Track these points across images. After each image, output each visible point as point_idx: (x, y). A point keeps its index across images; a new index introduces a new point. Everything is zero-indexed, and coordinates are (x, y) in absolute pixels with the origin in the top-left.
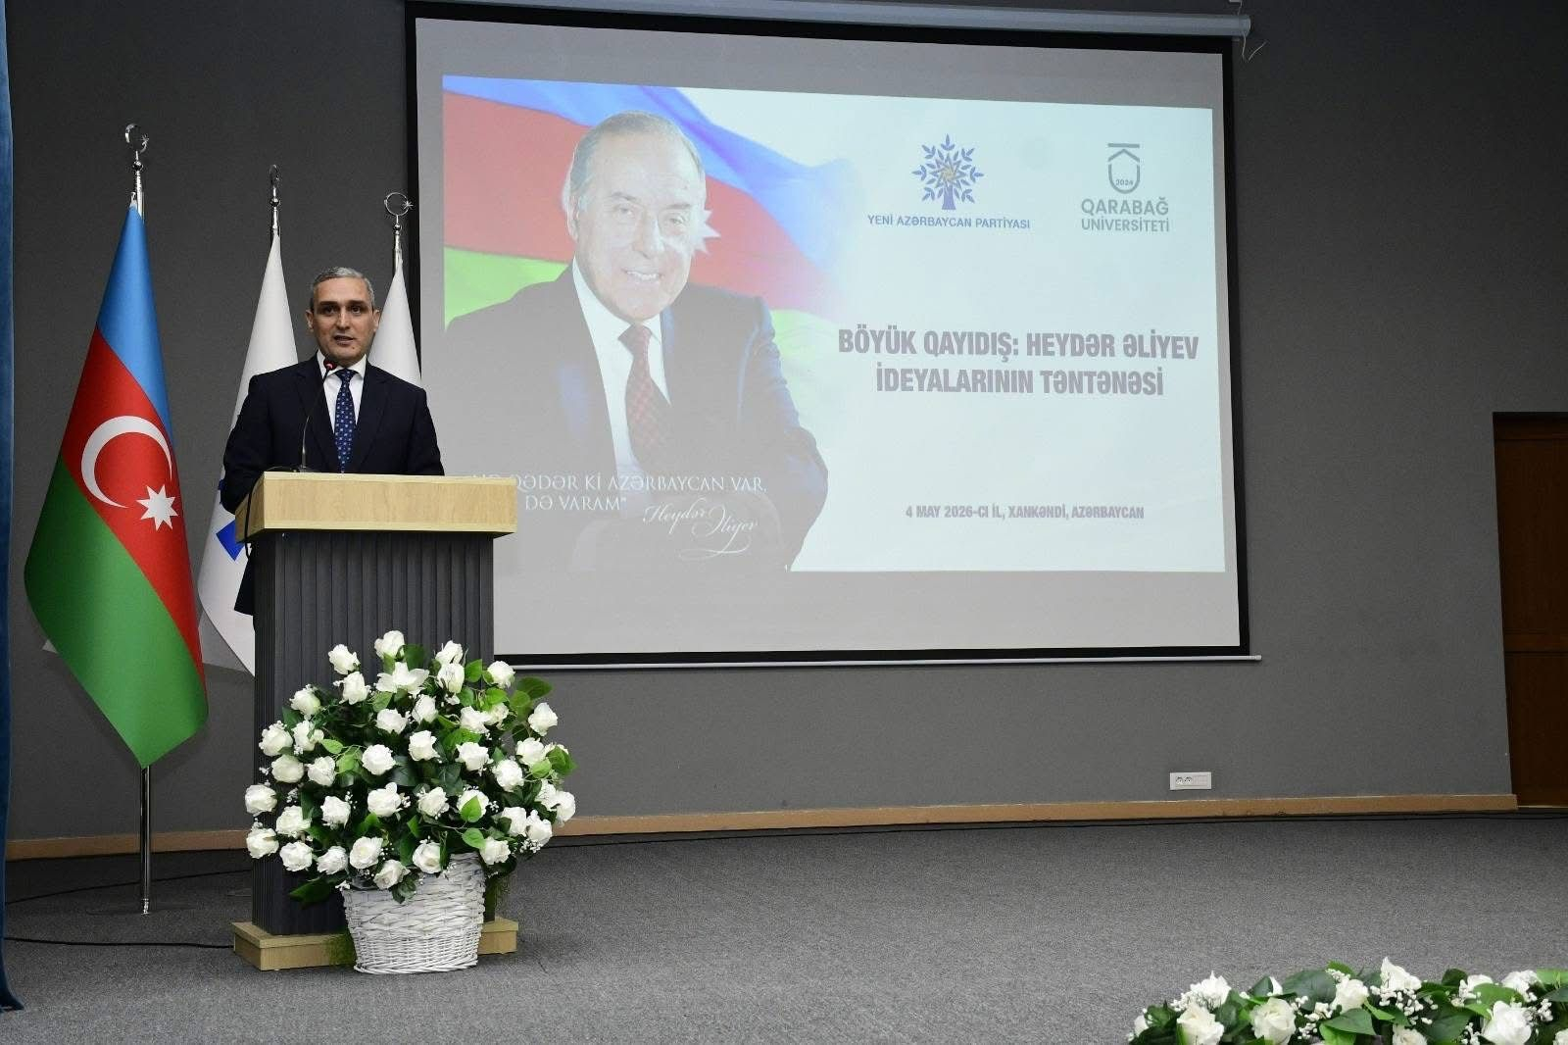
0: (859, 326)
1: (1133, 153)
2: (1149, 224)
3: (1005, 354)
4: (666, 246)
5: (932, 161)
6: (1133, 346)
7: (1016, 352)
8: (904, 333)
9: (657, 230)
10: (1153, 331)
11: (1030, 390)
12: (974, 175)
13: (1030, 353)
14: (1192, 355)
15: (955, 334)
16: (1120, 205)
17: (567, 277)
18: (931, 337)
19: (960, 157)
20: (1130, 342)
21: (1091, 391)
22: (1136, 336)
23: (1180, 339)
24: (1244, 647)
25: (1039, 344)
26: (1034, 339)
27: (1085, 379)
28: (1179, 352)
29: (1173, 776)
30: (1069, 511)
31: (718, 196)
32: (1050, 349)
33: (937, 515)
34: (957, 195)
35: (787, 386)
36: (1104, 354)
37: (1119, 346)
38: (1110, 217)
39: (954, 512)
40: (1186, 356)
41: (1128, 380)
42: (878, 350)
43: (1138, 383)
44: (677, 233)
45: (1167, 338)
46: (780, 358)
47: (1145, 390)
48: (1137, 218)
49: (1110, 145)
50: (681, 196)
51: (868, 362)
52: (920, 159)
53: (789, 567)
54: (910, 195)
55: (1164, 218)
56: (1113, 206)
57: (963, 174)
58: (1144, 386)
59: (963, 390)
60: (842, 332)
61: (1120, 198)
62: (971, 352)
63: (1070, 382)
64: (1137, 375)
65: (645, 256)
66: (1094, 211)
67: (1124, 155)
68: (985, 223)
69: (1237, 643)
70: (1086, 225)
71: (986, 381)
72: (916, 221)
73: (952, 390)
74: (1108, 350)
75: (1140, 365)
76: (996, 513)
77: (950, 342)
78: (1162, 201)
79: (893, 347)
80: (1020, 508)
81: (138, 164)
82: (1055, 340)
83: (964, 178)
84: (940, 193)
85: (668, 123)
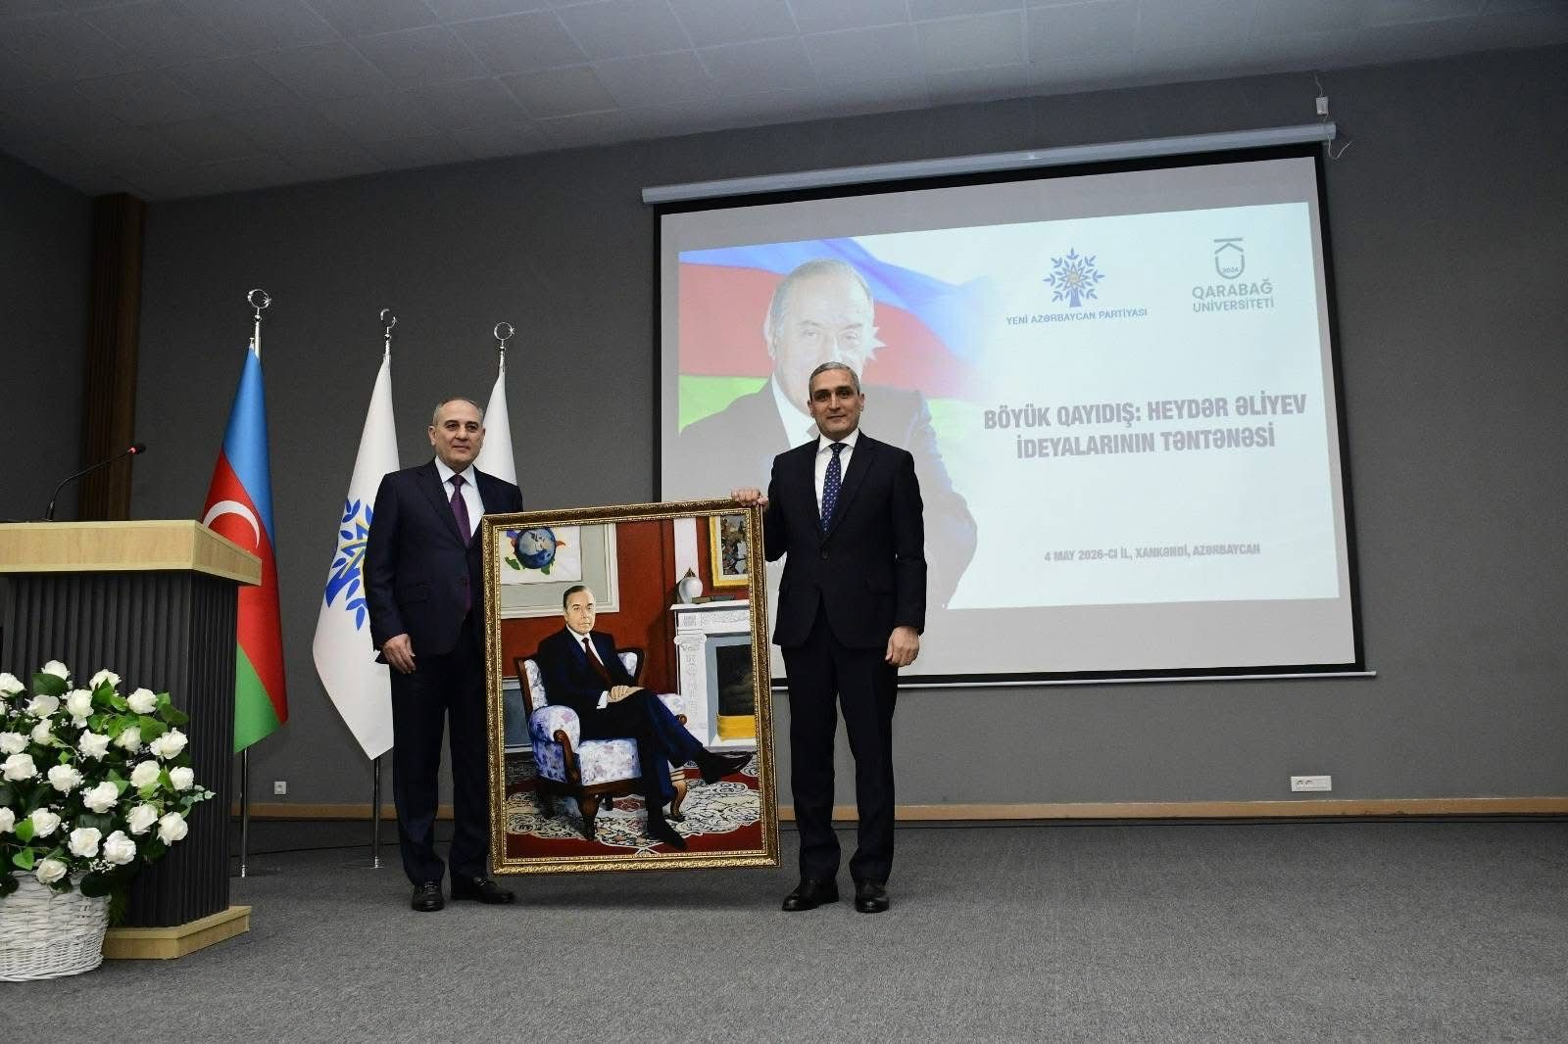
0: (1001, 407)
1: (1239, 246)
2: (1255, 303)
3: (1129, 421)
4: (843, 357)
5: (1060, 270)
6: (1245, 406)
7: (1139, 419)
8: (1040, 410)
9: (836, 347)
11: (1152, 449)
12: (1097, 277)
13: (1151, 418)
14: (1300, 410)
15: (1084, 407)
16: (1228, 288)
17: (767, 390)
18: (1063, 412)
19: (1083, 264)
20: (1241, 403)
21: (1207, 446)
22: (1247, 397)
23: (1289, 397)
24: (1360, 664)
25: (1158, 410)
26: (1154, 407)
27: (1202, 437)
28: (1288, 408)
29: (1294, 779)
30: (1190, 550)
31: (884, 316)
32: (1169, 414)
33: (1072, 559)
34: (1083, 295)
36: (1218, 415)
37: (1231, 407)
38: (1218, 300)
39: (1086, 555)
40: (1295, 412)
41: (1241, 435)
42: (1018, 425)
43: (1251, 437)
44: (852, 346)
45: (1277, 398)
46: (936, 438)
47: (1258, 443)
48: (1243, 298)
49: (1216, 241)
50: (855, 318)
51: (1007, 438)
52: (1050, 269)
53: (946, 606)
54: (1041, 298)
55: (1268, 296)
56: (1221, 290)
57: (1086, 277)
58: (1256, 439)
59: (1092, 453)
60: (987, 413)
61: (1227, 283)
62: (1098, 421)
63: (1187, 441)
64: (1250, 431)
66: (1204, 296)
67: (1229, 247)
68: (1107, 314)
69: (1352, 660)
70: (1197, 308)
71: (1113, 444)
72: (1048, 318)
73: (1083, 453)
74: (1222, 411)
75: (1252, 422)
76: (1124, 555)
77: (1081, 416)
78: (1266, 282)
79: (1031, 422)
80: (1145, 549)
81: (258, 317)
82: (1173, 406)
83: (1088, 280)
84: (1068, 294)
85: (844, 264)
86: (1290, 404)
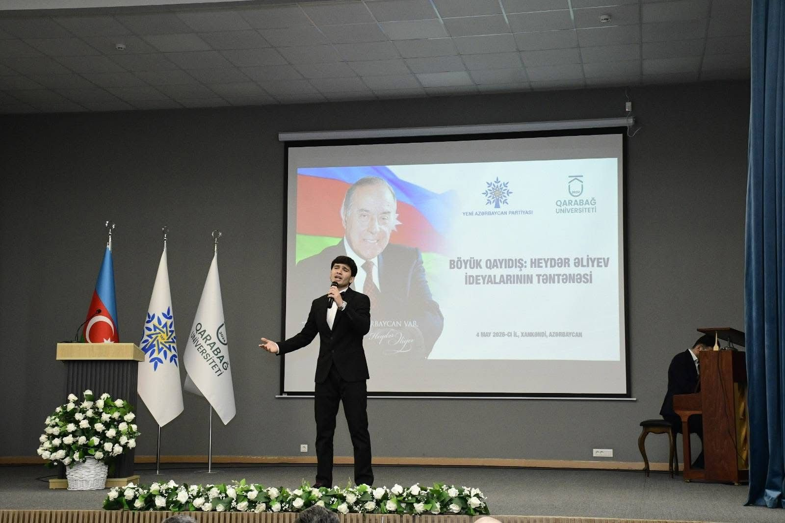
0: (458, 258)
1: (581, 180)
2: (587, 210)
3: (521, 268)
4: (380, 228)
5: (490, 188)
6: (578, 262)
7: (526, 267)
8: (477, 260)
9: (377, 223)
10: (588, 256)
11: (531, 282)
12: (509, 193)
13: (531, 267)
14: (606, 266)
15: (499, 260)
16: (573, 202)
17: (342, 244)
18: (489, 262)
19: (503, 186)
20: (577, 261)
21: (559, 282)
22: (580, 258)
23: (601, 259)
24: (629, 394)
25: (536, 263)
26: (534, 261)
27: (556, 277)
28: (600, 264)
29: (595, 450)
30: (548, 334)
31: (402, 208)
32: (541, 265)
33: (490, 336)
34: (501, 202)
35: (428, 284)
36: (565, 266)
37: (572, 263)
38: (569, 207)
39: (496, 335)
40: (603, 266)
41: (575, 277)
42: (466, 268)
43: (580, 279)
44: (384, 224)
45: (595, 259)
46: (425, 272)
47: (584, 282)
48: (581, 207)
49: (570, 177)
50: (387, 209)
51: (461, 273)
52: (485, 188)
53: (427, 357)
54: (481, 203)
55: (593, 206)
56: (570, 202)
57: (504, 193)
58: (583, 279)
59: (502, 283)
60: (451, 261)
61: (573, 199)
62: (506, 267)
63: (549, 279)
64: (580, 275)
65: (371, 233)
66: (562, 205)
67: (576, 180)
68: (513, 213)
69: (625, 392)
70: (558, 211)
71: (512, 279)
72: (483, 214)
73: (497, 283)
74: (567, 265)
75: (581, 271)
76: (515, 335)
77: (497, 263)
78: (593, 199)
79: (472, 266)
80: (526, 333)
81: (110, 233)
82: (543, 261)
83: (504, 195)
84: (494, 200)
85: (382, 180)
86: (601, 262)
